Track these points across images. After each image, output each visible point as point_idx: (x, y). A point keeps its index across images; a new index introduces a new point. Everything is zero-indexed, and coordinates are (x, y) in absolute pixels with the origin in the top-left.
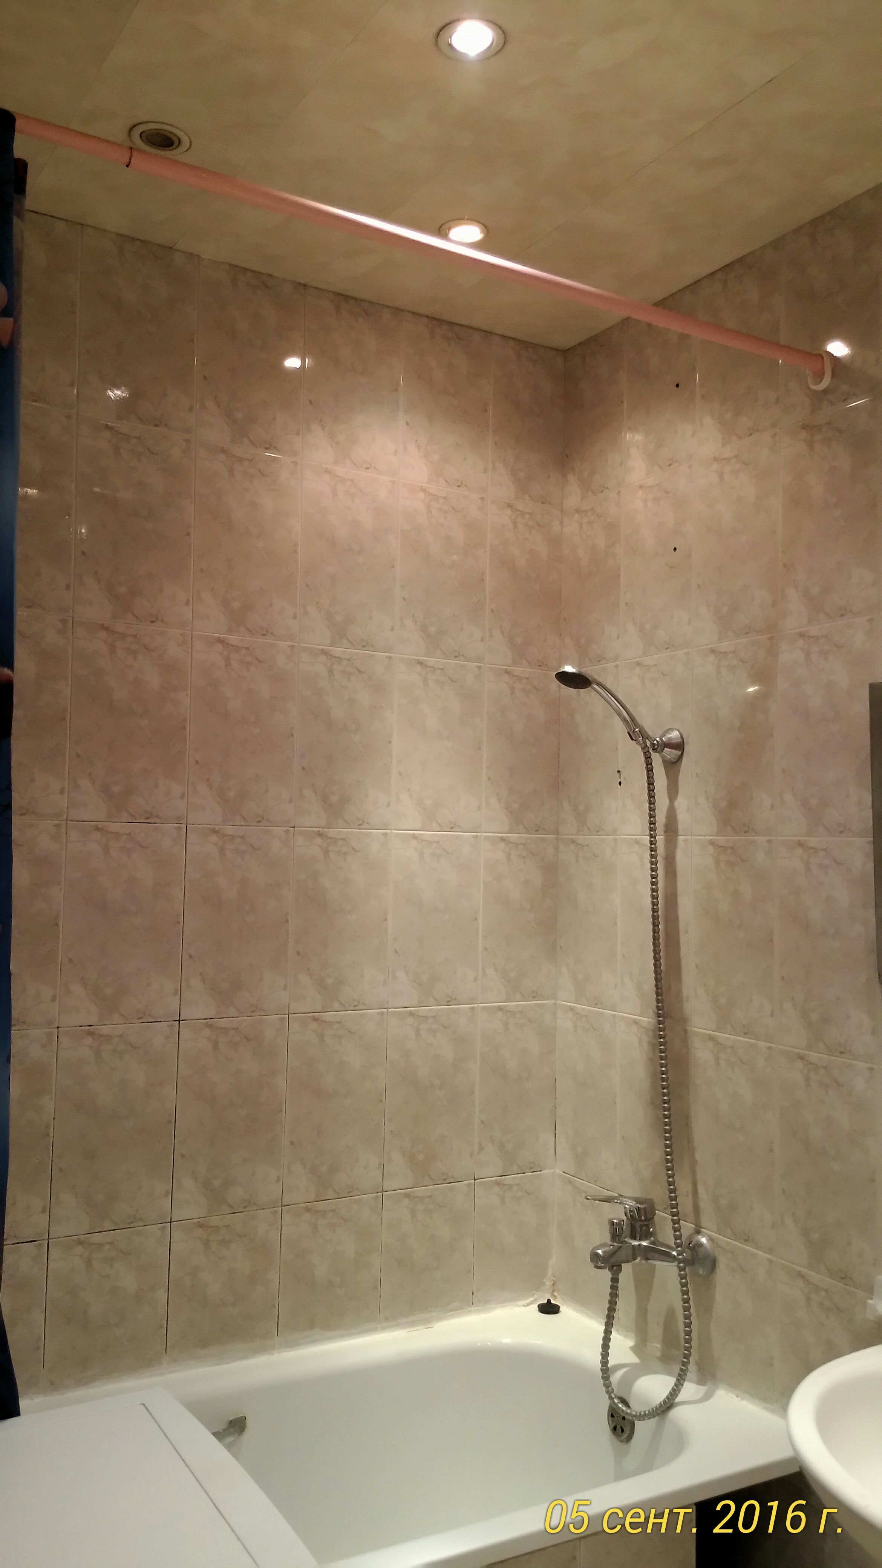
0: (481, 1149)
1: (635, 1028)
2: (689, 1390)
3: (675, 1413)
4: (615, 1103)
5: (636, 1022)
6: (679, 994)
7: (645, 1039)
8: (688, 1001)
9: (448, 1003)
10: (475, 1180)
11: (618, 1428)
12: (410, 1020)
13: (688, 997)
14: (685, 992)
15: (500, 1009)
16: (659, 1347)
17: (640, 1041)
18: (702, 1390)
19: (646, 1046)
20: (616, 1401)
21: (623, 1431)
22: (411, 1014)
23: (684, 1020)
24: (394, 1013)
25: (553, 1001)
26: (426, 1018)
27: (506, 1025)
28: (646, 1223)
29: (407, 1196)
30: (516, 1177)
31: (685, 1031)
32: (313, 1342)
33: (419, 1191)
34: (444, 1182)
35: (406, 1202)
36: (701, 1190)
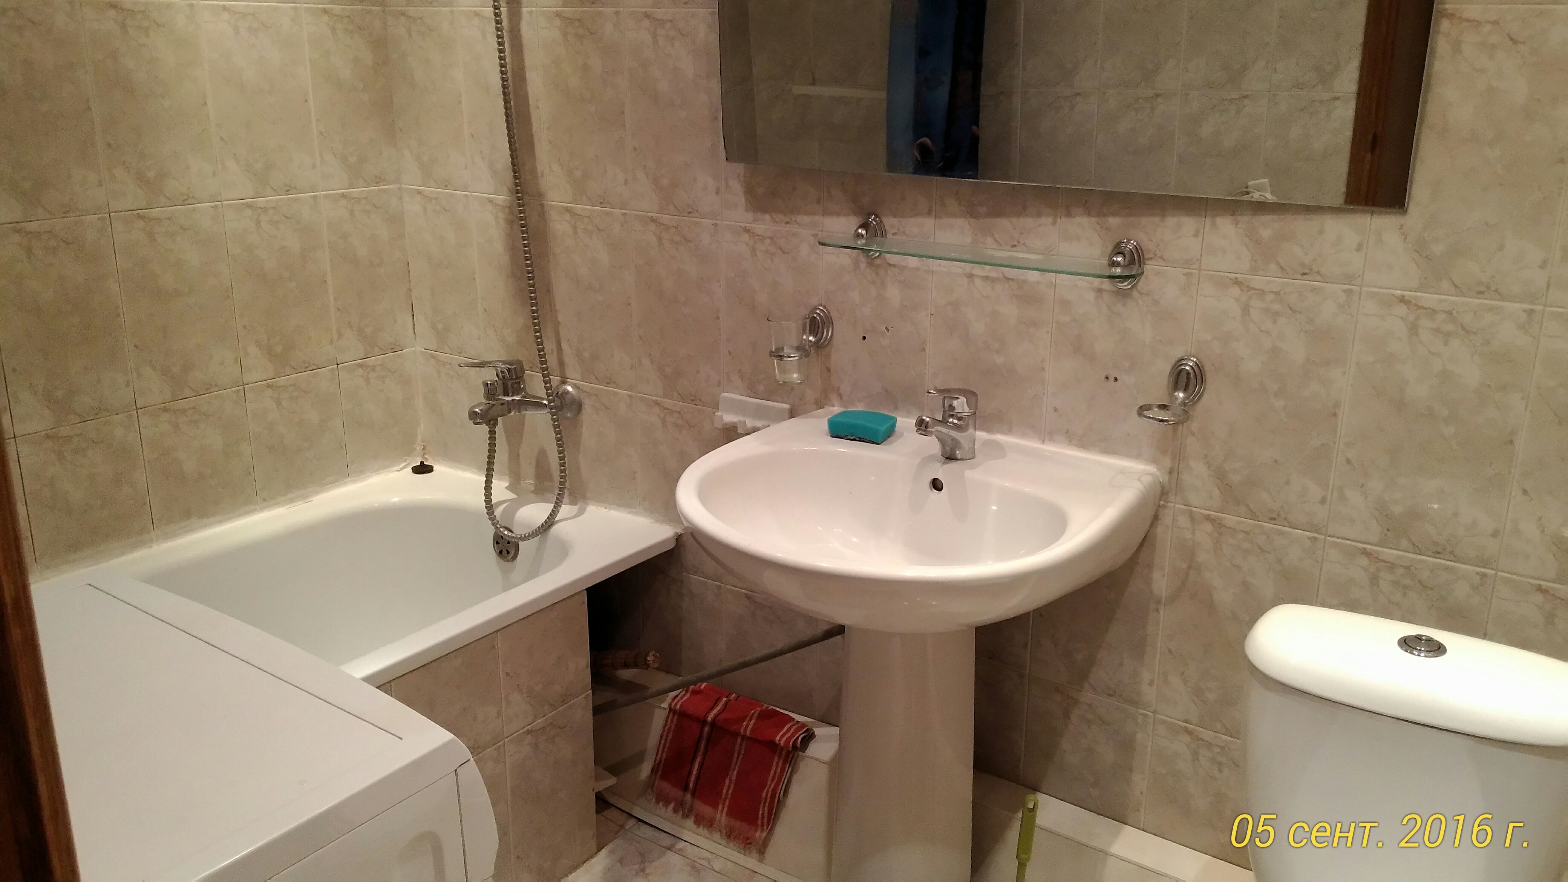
0: (340, 336)
1: (490, 207)
2: (565, 510)
3: (555, 529)
4: (474, 279)
5: (490, 201)
6: (534, 170)
7: (501, 215)
8: (542, 176)
9: (287, 192)
10: (338, 364)
11: (504, 551)
12: (249, 212)
13: (543, 173)
14: (539, 168)
15: (344, 196)
16: (532, 482)
17: (496, 218)
18: (575, 508)
19: (502, 223)
20: (501, 529)
21: (508, 552)
22: (249, 206)
23: (540, 195)
24: (230, 206)
25: (397, 186)
26: (265, 210)
27: (352, 212)
28: (517, 381)
29: (269, 386)
30: (379, 358)
31: (542, 205)
32: (192, 530)
33: (281, 381)
34: (307, 370)
35: (269, 392)
36: (565, 346)
